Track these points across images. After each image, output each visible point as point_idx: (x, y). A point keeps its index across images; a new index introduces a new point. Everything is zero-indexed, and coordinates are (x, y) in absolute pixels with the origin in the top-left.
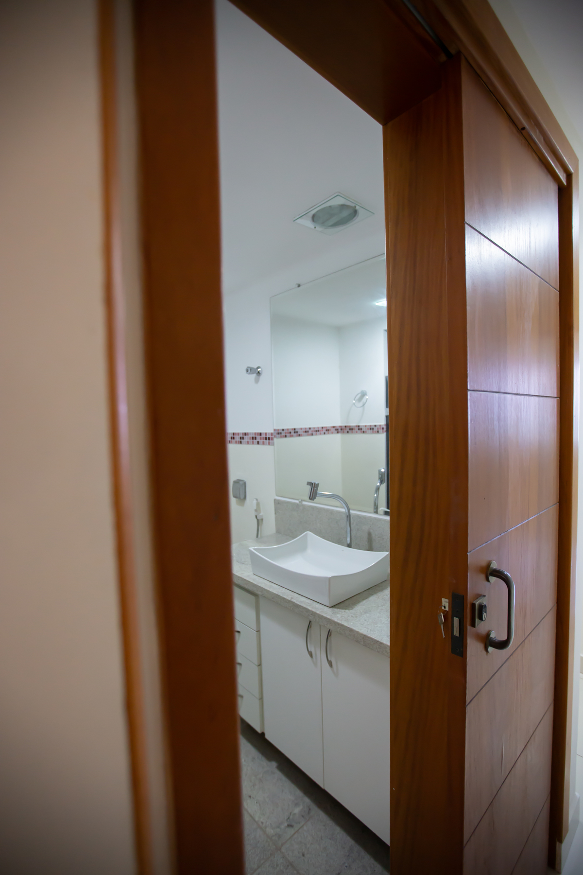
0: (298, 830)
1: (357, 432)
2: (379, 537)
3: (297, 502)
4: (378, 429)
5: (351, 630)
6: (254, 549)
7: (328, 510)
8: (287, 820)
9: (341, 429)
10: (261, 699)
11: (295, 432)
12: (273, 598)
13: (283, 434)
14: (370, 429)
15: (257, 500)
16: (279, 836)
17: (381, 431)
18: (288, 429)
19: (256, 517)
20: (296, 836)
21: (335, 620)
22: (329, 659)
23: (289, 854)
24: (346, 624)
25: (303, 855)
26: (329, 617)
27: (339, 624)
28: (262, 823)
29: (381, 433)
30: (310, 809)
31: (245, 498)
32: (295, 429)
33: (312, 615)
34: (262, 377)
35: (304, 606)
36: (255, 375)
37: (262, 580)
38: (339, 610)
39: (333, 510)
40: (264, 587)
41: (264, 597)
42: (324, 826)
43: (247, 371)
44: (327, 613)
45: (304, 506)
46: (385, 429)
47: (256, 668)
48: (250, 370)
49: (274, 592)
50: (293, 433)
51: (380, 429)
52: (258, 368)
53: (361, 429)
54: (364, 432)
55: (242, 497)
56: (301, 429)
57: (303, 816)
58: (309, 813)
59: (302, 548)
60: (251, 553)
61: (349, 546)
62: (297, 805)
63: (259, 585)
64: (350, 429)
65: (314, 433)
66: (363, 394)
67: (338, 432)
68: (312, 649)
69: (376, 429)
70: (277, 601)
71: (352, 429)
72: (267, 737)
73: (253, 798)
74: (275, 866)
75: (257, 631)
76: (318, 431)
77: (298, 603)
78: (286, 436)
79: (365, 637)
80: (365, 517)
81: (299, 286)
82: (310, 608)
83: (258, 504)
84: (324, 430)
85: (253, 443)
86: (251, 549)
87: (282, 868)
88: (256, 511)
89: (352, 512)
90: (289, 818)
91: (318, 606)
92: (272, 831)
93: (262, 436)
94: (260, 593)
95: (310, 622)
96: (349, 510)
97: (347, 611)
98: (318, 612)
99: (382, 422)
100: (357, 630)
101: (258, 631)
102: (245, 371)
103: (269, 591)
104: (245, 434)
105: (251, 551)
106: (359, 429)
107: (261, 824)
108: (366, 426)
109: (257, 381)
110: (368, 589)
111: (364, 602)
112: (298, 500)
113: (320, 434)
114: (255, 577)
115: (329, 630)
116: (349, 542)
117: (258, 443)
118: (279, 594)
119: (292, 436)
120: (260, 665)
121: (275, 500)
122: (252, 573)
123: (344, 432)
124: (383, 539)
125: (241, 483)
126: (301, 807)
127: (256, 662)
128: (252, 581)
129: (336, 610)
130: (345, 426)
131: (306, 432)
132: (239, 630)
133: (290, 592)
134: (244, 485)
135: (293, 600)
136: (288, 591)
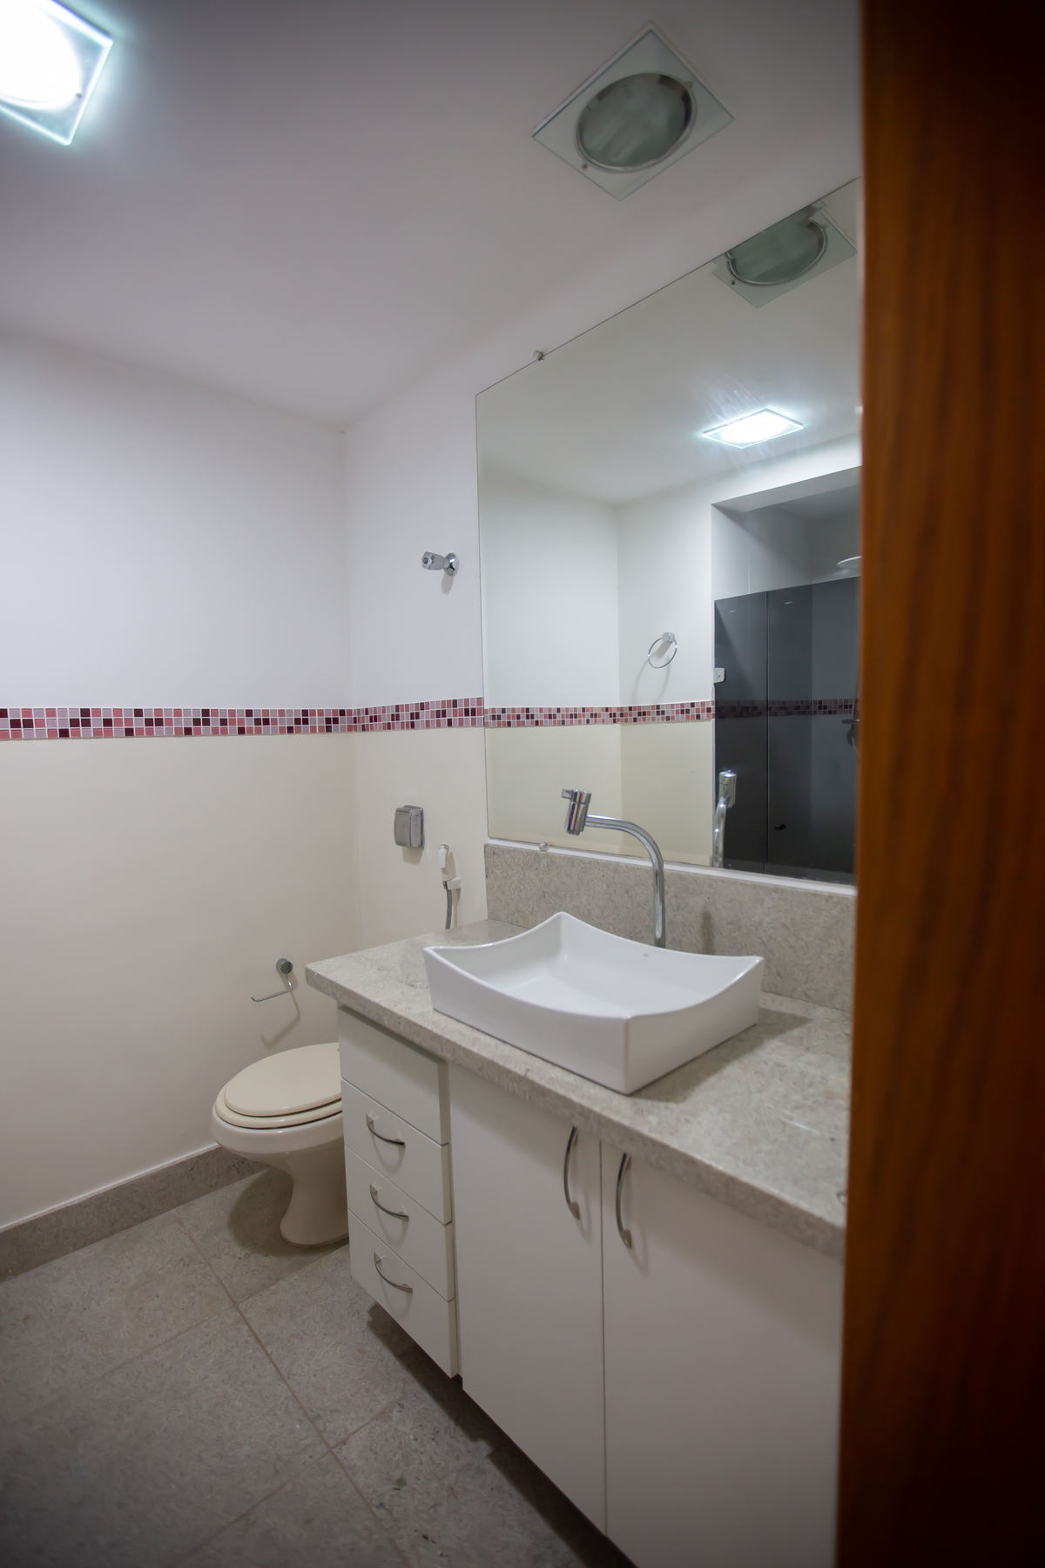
1: (653, 719)
2: (729, 923)
3: (536, 848)
4: (698, 710)
5: (690, 1161)
6: (436, 951)
7: (607, 865)
9: (622, 715)
10: (454, 1299)
11: (528, 717)
12: (480, 1070)
13: (504, 719)
14: (682, 712)
15: (447, 847)
17: (704, 715)
18: (513, 710)
19: (446, 885)
21: (645, 1131)
22: (624, 1227)
24: (673, 1143)
26: (626, 1123)
27: (654, 1143)
29: (704, 721)
31: (422, 844)
32: (528, 710)
33: (580, 1114)
34: (458, 577)
35: (561, 1091)
36: (442, 572)
37: (453, 1025)
38: (649, 1103)
39: (618, 863)
40: (458, 1042)
41: (460, 1065)
43: (425, 561)
44: (621, 1111)
45: (551, 857)
46: (713, 712)
47: (442, 1231)
48: (430, 560)
49: (484, 1054)
50: (523, 719)
51: (703, 711)
52: (450, 556)
53: (663, 712)
54: (668, 719)
55: (415, 843)
56: (541, 710)
59: (549, 951)
60: (429, 959)
61: (660, 943)
63: (447, 1036)
64: (639, 714)
65: (567, 720)
66: (669, 640)
67: (615, 721)
68: (578, 1197)
69: (693, 712)
70: (490, 1077)
71: (644, 713)
72: (467, 1387)
73: (434, 1542)
75: (442, 1145)
76: (576, 716)
77: (543, 1083)
78: (509, 724)
79: (730, 1182)
80: (695, 878)
81: (541, 357)
82: (575, 1099)
83: (449, 858)
84: (588, 714)
85: (439, 725)
86: (429, 950)
88: (444, 871)
89: (666, 867)
91: (594, 1091)
93: (459, 707)
94: (448, 1056)
95: (574, 1130)
96: (660, 862)
97: (672, 1105)
98: (597, 1109)
99: (709, 697)
100: (707, 1161)
101: (446, 1144)
102: (421, 563)
103: (471, 1052)
104: (422, 706)
105: (428, 957)
106: (658, 713)
108: (672, 706)
109: (447, 587)
110: (717, 1047)
111: (713, 1080)
112: (537, 844)
113: (580, 722)
114: (438, 1017)
115: (625, 1156)
116: (658, 934)
117: (450, 723)
118: (496, 1060)
119: (523, 724)
120: (450, 1223)
121: (486, 846)
122: (430, 1008)
123: (626, 721)
124: (740, 927)
125: (413, 812)
127: (441, 1215)
128: (430, 1028)
129: (643, 1103)
130: (630, 708)
131: (550, 717)
132: (402, 1140)
133: (524, 1054)
134: (419, 818)
135: (531, 1076)
136: (518, 1052)
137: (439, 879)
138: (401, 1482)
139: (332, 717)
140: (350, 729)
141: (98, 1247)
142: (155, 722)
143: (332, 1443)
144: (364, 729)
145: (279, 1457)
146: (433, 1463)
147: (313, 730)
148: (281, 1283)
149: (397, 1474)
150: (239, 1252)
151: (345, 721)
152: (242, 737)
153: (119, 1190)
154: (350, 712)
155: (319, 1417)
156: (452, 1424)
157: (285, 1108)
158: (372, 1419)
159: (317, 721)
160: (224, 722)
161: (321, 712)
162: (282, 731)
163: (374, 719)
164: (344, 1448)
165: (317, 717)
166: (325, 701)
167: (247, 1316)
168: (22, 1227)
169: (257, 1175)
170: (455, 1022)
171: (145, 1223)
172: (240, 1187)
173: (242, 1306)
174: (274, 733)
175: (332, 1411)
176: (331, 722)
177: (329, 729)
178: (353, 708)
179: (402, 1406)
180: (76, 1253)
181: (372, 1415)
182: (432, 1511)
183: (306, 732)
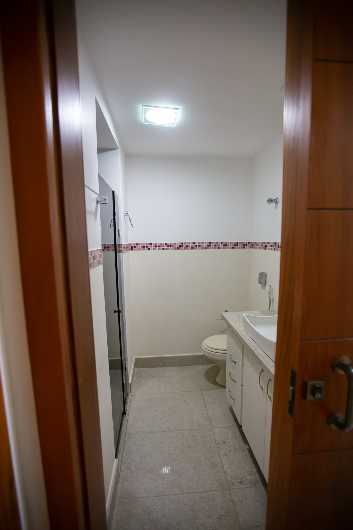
0: (245, 488)
8: (241, 479)
15: (271, 286)
16: (233, 484)
19: (269, 297)
20: (242, 490)
22: (269, 395)
23: (234, 496)
25: (242, 502)
28: (227, 471)
30: (257, 482)
31: (265, 284)
33: (261, 363)
36: (274, 204)
40: (244, 339)
42: (262, 496)
47: (241, 387)
48: (269, 201)
49: (248, 343)
55: (264, 283)
57: (251, 483)
58: (255, 484)
62: (250, 475)
68: (261, 384)
72: (243, 428)
73: (228, 457)
74: (224, 496)
77: (256, 353)
82: (261, 359)
85: (272, 249)
86: (244, 315)
87: (227, 499)
88: (269, 293)
90: (242, 478)
92: (230, 479)
93: (277, 245)
98: (264, 362)
102: (267, 202)
103: (246, 342)
104: (268, 243)
107: (225, 472)
109: (276, 208)
114: (244, 332)
118: (249, 345)
122: (243, 329)
125: (264, 274)
126: (252, 478)
127: (241, 383)
128: (240, 334)
132: (236, 362)
133: (257, 346)
134: (265, 277)
135: (255, 351)
136: (257, 345)
137: (268, 295)
138: (225, 442)
139: (245, 244)
140: (251, 247)
141: (177, 368)
142: (198, 246)
143: (212, 427)
144: (254, 248)
145: (201, 424)
146: (233, 443)
147: (240, 248)
148: (212, 390)
149: (224, 440)
150: (205, 380)
151: (249, 245)
152: (219, 249)
153: (183, 356)
154: (251, 242)
155: (211, 421)
156: (241, 438)
157: (219, 348)
158: (223, 427)
159: (241, 245)
160: (215, 246)
161: (242, 243)
162: (230, 248)
163: (257, 245)
164: (214, 429)
165: (241, 244)
166: (244, 239)
167: (203, 394)
168: (163, 357)
169: (215, 365)
170: (247, 334)
171: (187, 366)
172: (209, 366)
173: (202, 392)
174: (228, 248)
175: (214, 421)
176: (245, 246)
177: (244, 248)
178: (252, 241)
179: (231, 428)
180: (173, 367)
181: (223, 426)
182: (229, 451)
183: (237, 248)
